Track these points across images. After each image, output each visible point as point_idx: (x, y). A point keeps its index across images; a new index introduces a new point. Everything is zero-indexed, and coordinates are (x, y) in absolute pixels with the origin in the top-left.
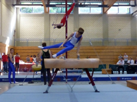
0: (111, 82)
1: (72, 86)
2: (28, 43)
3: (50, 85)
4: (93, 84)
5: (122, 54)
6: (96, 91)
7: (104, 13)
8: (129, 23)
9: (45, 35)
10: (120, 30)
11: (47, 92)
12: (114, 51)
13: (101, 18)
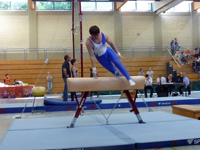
0: (147, 109)
1: (107, 116)
2: (5, 54)
3: (77, 116)
4: (137, 113)
5: (144, 69)
6: (141, 122)
7: (116, 10)
8: (152, 25)
9: (30, 43)
10: (138, 34)
11: (72, 126)
12: (132, 64)
13: (112, 18)
